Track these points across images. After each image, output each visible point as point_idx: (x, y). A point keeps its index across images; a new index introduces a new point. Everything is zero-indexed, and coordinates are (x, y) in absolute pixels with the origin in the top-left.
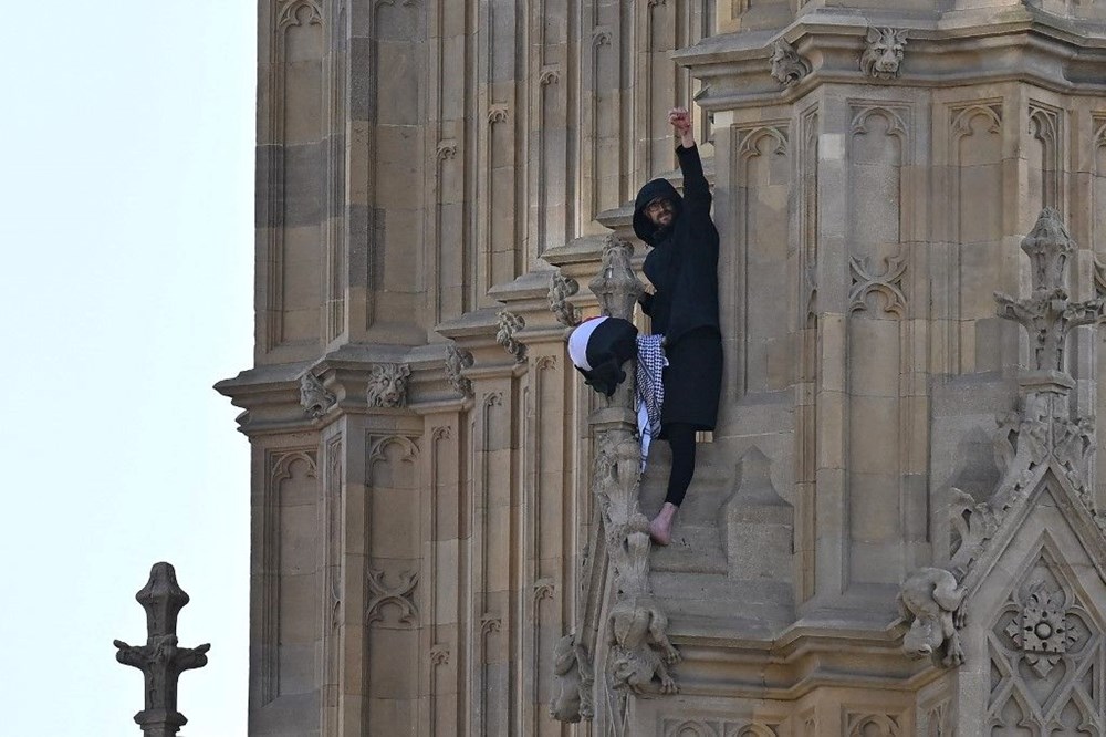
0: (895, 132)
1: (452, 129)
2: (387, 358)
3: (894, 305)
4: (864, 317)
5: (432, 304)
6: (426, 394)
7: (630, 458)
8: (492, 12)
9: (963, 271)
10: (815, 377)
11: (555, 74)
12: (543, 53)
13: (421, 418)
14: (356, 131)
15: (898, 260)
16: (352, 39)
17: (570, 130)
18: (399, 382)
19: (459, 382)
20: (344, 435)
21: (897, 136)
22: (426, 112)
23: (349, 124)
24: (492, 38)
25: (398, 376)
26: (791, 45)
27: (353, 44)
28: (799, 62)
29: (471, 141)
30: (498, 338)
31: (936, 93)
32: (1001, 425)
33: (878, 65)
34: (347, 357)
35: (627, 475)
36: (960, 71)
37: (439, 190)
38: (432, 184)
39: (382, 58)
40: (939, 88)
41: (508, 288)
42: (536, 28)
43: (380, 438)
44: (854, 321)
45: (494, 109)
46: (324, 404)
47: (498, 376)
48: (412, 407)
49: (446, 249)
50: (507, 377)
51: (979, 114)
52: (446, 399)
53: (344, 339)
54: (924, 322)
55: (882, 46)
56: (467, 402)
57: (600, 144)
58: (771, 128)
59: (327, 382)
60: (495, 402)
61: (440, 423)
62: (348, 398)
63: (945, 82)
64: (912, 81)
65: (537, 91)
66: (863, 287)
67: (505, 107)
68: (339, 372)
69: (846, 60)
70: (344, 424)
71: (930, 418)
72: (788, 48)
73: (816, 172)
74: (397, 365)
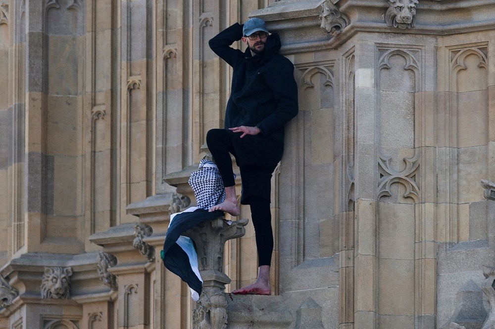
0: (411, 68)
1: (103, 98)
2: (55, 263)
3: (410, 193)
4: (388, 203)
5: (88, 225)
6: (85, 289)
7: (220, 306)
8: (129, 10)
9: (460, 168)
10: (354, 247)
11: (174, 51)
12: (165, 35)
13: (81, 306)
14: (32, 99)
15: (413, 160)
16: (29, 33)
17: (185, 91)
18: (64, 280)
19: (107, 278)
20: (24, 319)
21: (412, 70)
22: (84, 87)
23: (27, 94)
24: (130, 28)
25: (63, 276)
26: (335, 4)
27: (30, 36)
28: (341, 17)
29: (117, 105)
30: (134, 243)
31: (440, 39)
32: (487, 276)
33: (398, 19)
34: (26, 262)
35: (217, 319)
36: (457, 23)
37: (93, 142)
38: (88, 137)
39: (51, 47)
40: (442, 36)
41: (140, 205)
42: (160, 18)
43: (50, 321)
44: (382, 204)
45: (131, 79)
46: (10, 297)
47: (135, 272)
48: (74, 298)
49: (98, 185)
50: (141, 273)
51: (472, 54)
52: (98, 292)
53: (24, 250)
54: (432, 205)
55: (400, 5)
56: (114, 293)
57: (205, 98)
58: (322, 67)
59: (12, 281)
60: (133, 291)
61: (94, 309)
62: (27, 292)
63: (445, 31)
64: (422, 30)
65: (161, 63)
66: (387, 179)
67: (139, 78)
68: (20, 273)
69: (374, 16)
70: (24, 312)
71: (437, 275)
72: (334, 8)
73: (354, 98)
74: (63, 268)
